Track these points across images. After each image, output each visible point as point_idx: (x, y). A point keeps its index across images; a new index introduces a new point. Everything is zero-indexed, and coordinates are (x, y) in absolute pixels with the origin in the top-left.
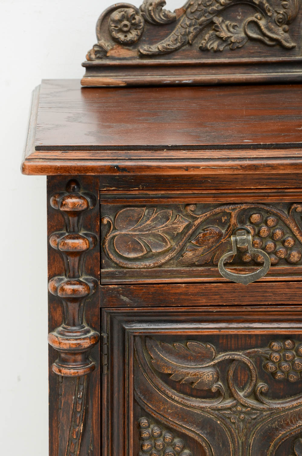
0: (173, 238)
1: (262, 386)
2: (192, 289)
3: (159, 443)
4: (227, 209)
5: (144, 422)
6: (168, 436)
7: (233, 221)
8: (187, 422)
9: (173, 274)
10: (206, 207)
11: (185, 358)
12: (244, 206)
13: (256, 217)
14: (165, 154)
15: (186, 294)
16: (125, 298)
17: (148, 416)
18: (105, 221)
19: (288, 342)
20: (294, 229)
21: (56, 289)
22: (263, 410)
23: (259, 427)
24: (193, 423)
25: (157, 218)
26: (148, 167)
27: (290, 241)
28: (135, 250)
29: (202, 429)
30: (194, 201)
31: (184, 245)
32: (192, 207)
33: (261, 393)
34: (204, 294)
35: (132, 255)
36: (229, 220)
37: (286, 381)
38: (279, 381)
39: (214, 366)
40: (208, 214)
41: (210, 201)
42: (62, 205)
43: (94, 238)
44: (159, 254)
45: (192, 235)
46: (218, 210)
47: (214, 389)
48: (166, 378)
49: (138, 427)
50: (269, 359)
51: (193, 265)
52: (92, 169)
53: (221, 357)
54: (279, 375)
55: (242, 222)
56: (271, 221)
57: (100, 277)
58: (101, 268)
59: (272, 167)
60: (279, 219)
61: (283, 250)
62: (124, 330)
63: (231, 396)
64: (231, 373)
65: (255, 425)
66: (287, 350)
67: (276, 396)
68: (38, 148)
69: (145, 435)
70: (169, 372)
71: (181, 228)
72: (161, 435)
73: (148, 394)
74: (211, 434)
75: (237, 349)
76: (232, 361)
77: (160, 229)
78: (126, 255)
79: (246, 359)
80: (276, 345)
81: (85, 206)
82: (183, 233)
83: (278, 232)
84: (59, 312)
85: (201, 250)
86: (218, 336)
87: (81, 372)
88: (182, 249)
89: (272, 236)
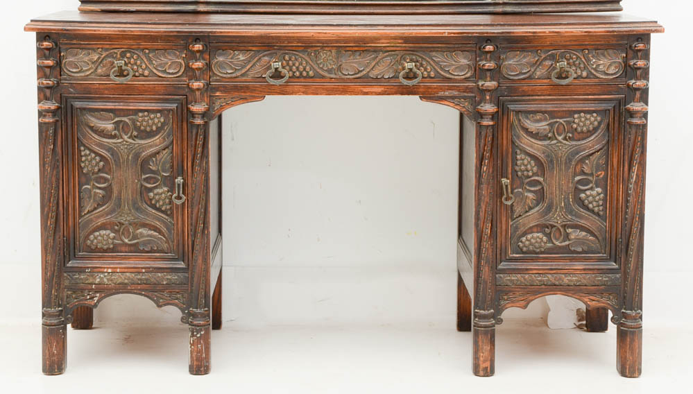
0: (93, 63)
1: (135, 133)
2: (102, 87)
3: (89, 158)
4: (116, 51)
5: (82, 148)
6: (93, 155)
7: (119, 56)
8: (101, 149)
9: (93, 80)
10: (107, 50)
11: (100, 119)
12: (123, 50)
13: (128, 55)
14: (86, 25)
15: (99, 89)
16: (72, 90)
17: (84, 146)
18: (62, 54)
19: (146, 113)
20: (145, 60)
21: (39, 84)
22: (135, 144)
23: (134, 151)
24: (105, 149)
25: (85, 54)
26: (79, 30)
27: (144, 66)
28: (75, 68)
29: (109, 152)
30: (101, 46)
31: (97, 67)
32: (100, 50)
33: (135, 136)
34: (107, 89)
35: (74, 70)
36: (116, 56)
37: (145, 131)
38: (142, 131)
39: (113, 123)
40: (107, 53)
41: (108, 46)
42: (42, 45)
43: (57, 61)
44: (87, 70)
45: (101, 62)
46: (112, 51)
47: (113, 133)
48: (91, 128)
49: (80, 151)
50: (138, 121)
51: (102, 76)
52: (54, 30)
53: (117, 119)
54: (142, 128)
55: (123, 57)
56: (135, 56)
57: (60, 80)
58: (61, 75)
59: (132, 31)
60: (139, 56)
61: (141, 70)
62: (72, 105)
63: (122, 138)
64: (121, 127)
65: (132, 151)
66: (146, 116)
67: (142, 138)
68: (32, 21)
69: (83, 153)
70: (93, 125)
71: (96, 58)
72: (90, 154)
73: (84, 136)
74: (112, 155)
75: (124, 116)
76: (121, 121)
77: (86, 59)
78: (71, 70)
79: (127, 121)
80: (140, 114)
81: (51, 46)
82: (97, 61)
83: (139, 62)
84: (42, 94)
85: (105, 69)
86: (115, 109)
87: (51, 120)
88: (96, 68)
89: (136, 64)
